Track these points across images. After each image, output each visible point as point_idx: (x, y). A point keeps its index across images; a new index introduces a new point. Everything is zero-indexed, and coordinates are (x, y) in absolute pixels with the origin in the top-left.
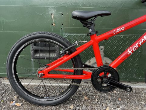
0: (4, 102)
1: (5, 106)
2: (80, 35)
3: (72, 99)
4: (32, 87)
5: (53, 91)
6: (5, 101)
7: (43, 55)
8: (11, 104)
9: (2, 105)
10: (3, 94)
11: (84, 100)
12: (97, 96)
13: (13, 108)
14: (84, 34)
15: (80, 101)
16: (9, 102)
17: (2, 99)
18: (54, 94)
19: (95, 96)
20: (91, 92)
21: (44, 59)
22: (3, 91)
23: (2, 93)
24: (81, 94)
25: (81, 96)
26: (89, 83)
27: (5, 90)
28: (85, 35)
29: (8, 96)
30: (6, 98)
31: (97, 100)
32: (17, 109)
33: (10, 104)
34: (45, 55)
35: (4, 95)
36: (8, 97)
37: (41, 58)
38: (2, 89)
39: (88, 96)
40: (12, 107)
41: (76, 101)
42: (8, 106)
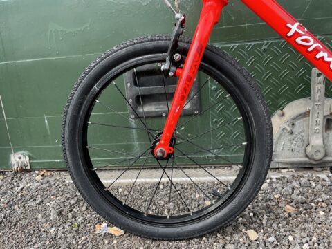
0: (79, 226)
1: (83, 238)
2: (253, 43)
3: (252, 214)
4: (139, 188)
5: (192, 196)
6: (82, 226)
7: (158, 107)
8: (98, 232)
9: (74, 234)
10: (74, 208)
11: (287, 215)
12: (319, 202)
13: (106, 242)
14: (263, 40)
15: (277, 218)
16: (92, 227)
17: (73, 220)
18: (196, 203)
19: (313, 204)
20: (299, 192)
21: (161, 116)
22: (72, 202)
23: (71, 205)
24: (270, 200)
25: (274, 204)
26: (283, 171)
27: (76, 199)
28: (265, 42)
29: (86, 212)
30: (81, 218)
31: (322, 213)
32: (115, 242)
33: (95, 231)
34: (161, 106)
35: (75, 210)
36: (86, 215)
37: (154, 114)
38: (68, 196)
39: (292, 204)
40: (101, 238)
41: (265, 217)
42: (92, 236)
